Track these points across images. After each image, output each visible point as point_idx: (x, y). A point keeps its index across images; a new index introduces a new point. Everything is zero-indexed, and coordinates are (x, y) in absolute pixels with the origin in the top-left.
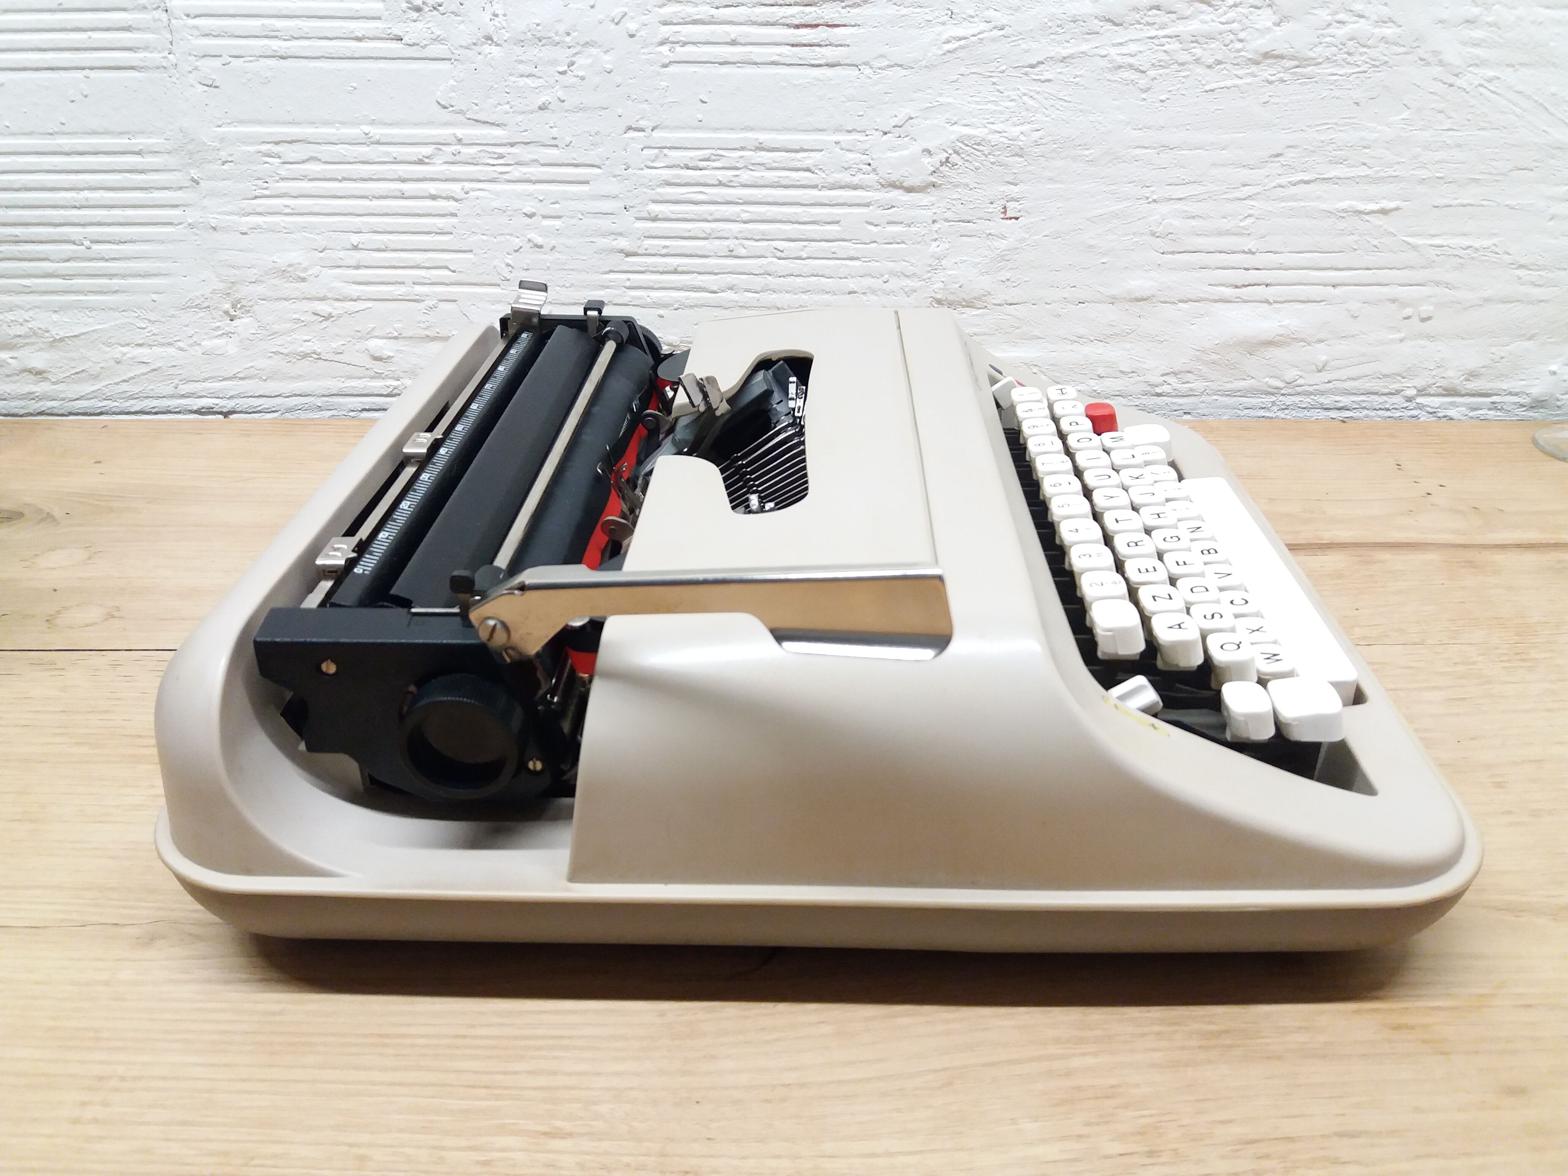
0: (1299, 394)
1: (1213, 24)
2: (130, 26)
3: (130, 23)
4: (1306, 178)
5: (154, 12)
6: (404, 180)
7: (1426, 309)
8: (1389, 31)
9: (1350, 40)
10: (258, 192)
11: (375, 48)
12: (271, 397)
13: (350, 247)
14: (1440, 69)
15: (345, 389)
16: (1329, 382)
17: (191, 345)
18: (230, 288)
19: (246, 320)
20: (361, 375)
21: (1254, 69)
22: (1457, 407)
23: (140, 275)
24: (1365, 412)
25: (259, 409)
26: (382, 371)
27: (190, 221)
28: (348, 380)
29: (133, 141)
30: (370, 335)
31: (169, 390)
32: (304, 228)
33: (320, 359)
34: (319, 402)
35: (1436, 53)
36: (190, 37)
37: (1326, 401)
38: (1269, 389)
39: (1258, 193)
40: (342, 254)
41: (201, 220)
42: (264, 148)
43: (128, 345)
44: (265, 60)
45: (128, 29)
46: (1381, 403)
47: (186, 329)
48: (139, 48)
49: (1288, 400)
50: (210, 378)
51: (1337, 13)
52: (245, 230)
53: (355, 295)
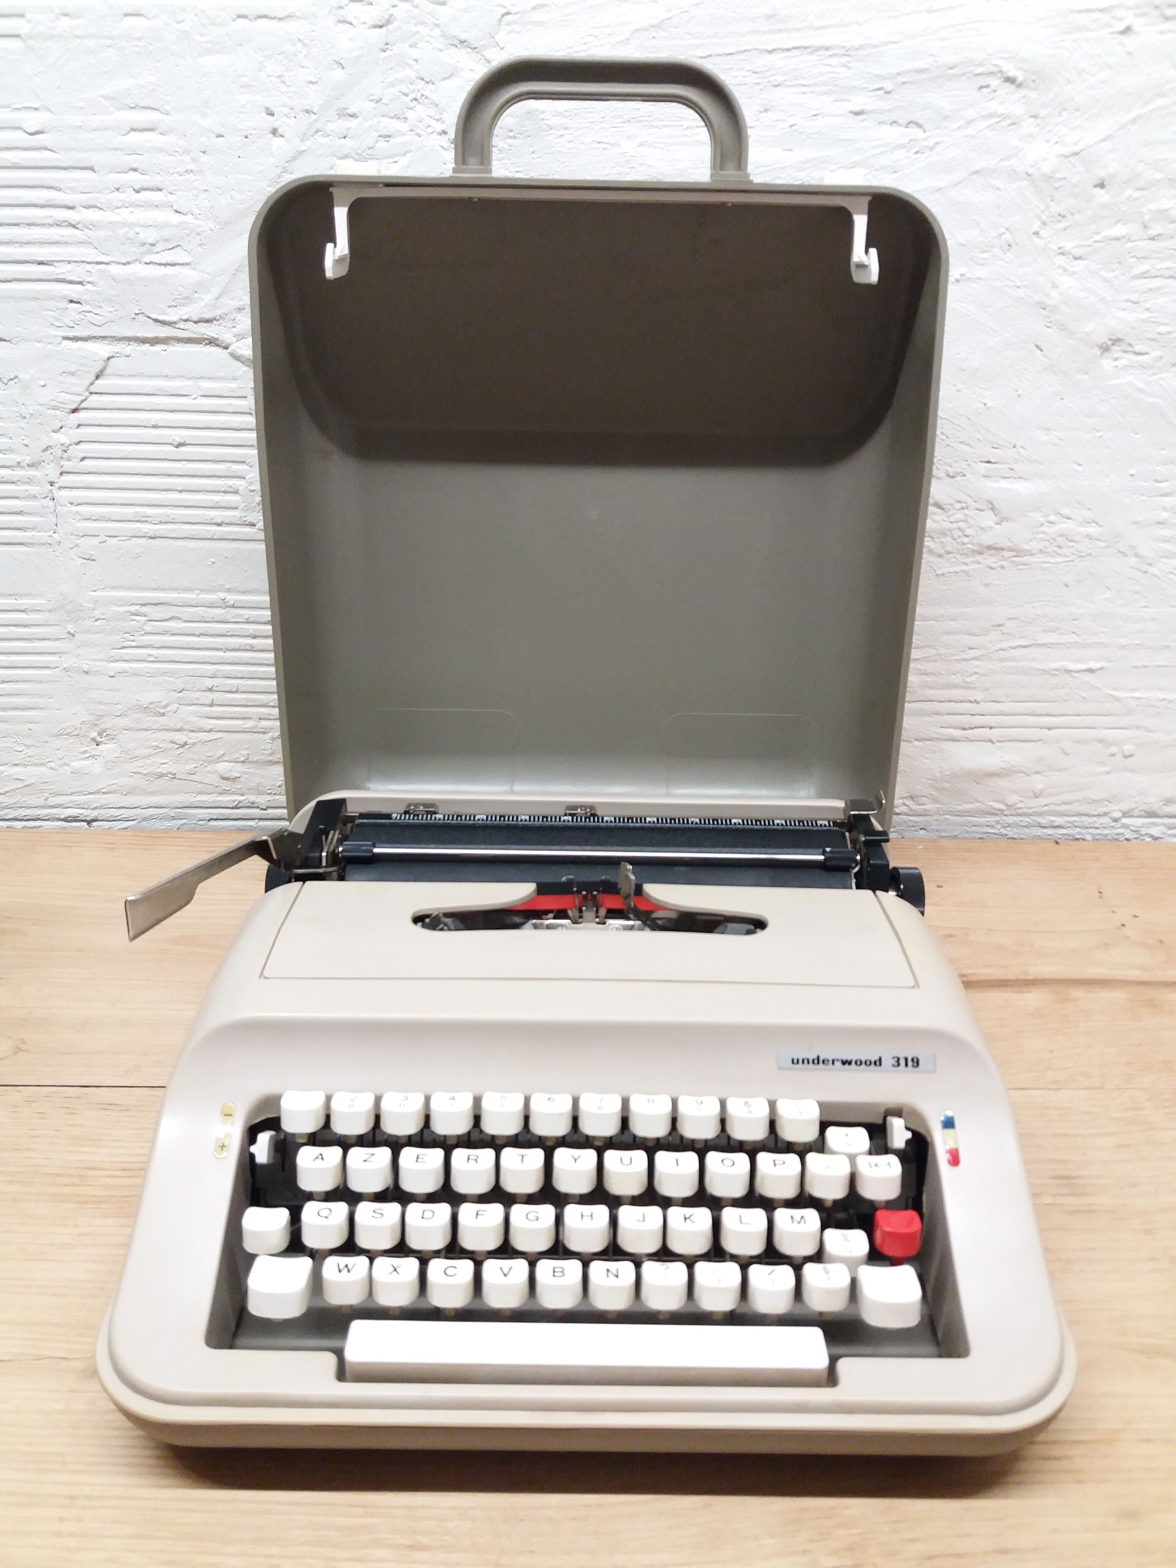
0: (1020, 815)
1: (943, 523)
2: (22, 511)
3: (22, 509)
4: (1024, 644)
5: (43, 500)
6: (255, 637)
7: (1128, 748)
8: (1092, 530)
9: (1060, 536)
10: (126, 644)
11: (232, 532)
12: (130, 808)
13: (205, 688)
14: (1136, 560)
15: (196, 803)
16: (1046, 805)
17: (61, 766)
18: (98, 720)
19: (111, 746)
20: (211, 791)
21: (979, 558)
22: (1157, 826)
23: (19, 709)
24: (1078, 830)
25: (119, 818)
26: (230, 789)
27: (65, 666)
28: (199, 796)
29: (20, 601)
30: (220, 759)
31: (40, 802)
32: (164, 673)
33: (175, 778)
34: (173, 813)
35: (1132, 548)
36: (73, 521)
37: (1043, 821)
38: (994, 811)
39: (983, 655)
40: (197, 695)
41: (75, 665)
42: (134, 609)
43: (6, 764)
44: (136, 539)
45: (20, 513)
46: (1091, 823)
47: (57, 752)
48: (28, 528)
49: (1011, 820)
50: (77, 792)
51: (1048, 515)
52: (112, 674)
53: (208, 728)
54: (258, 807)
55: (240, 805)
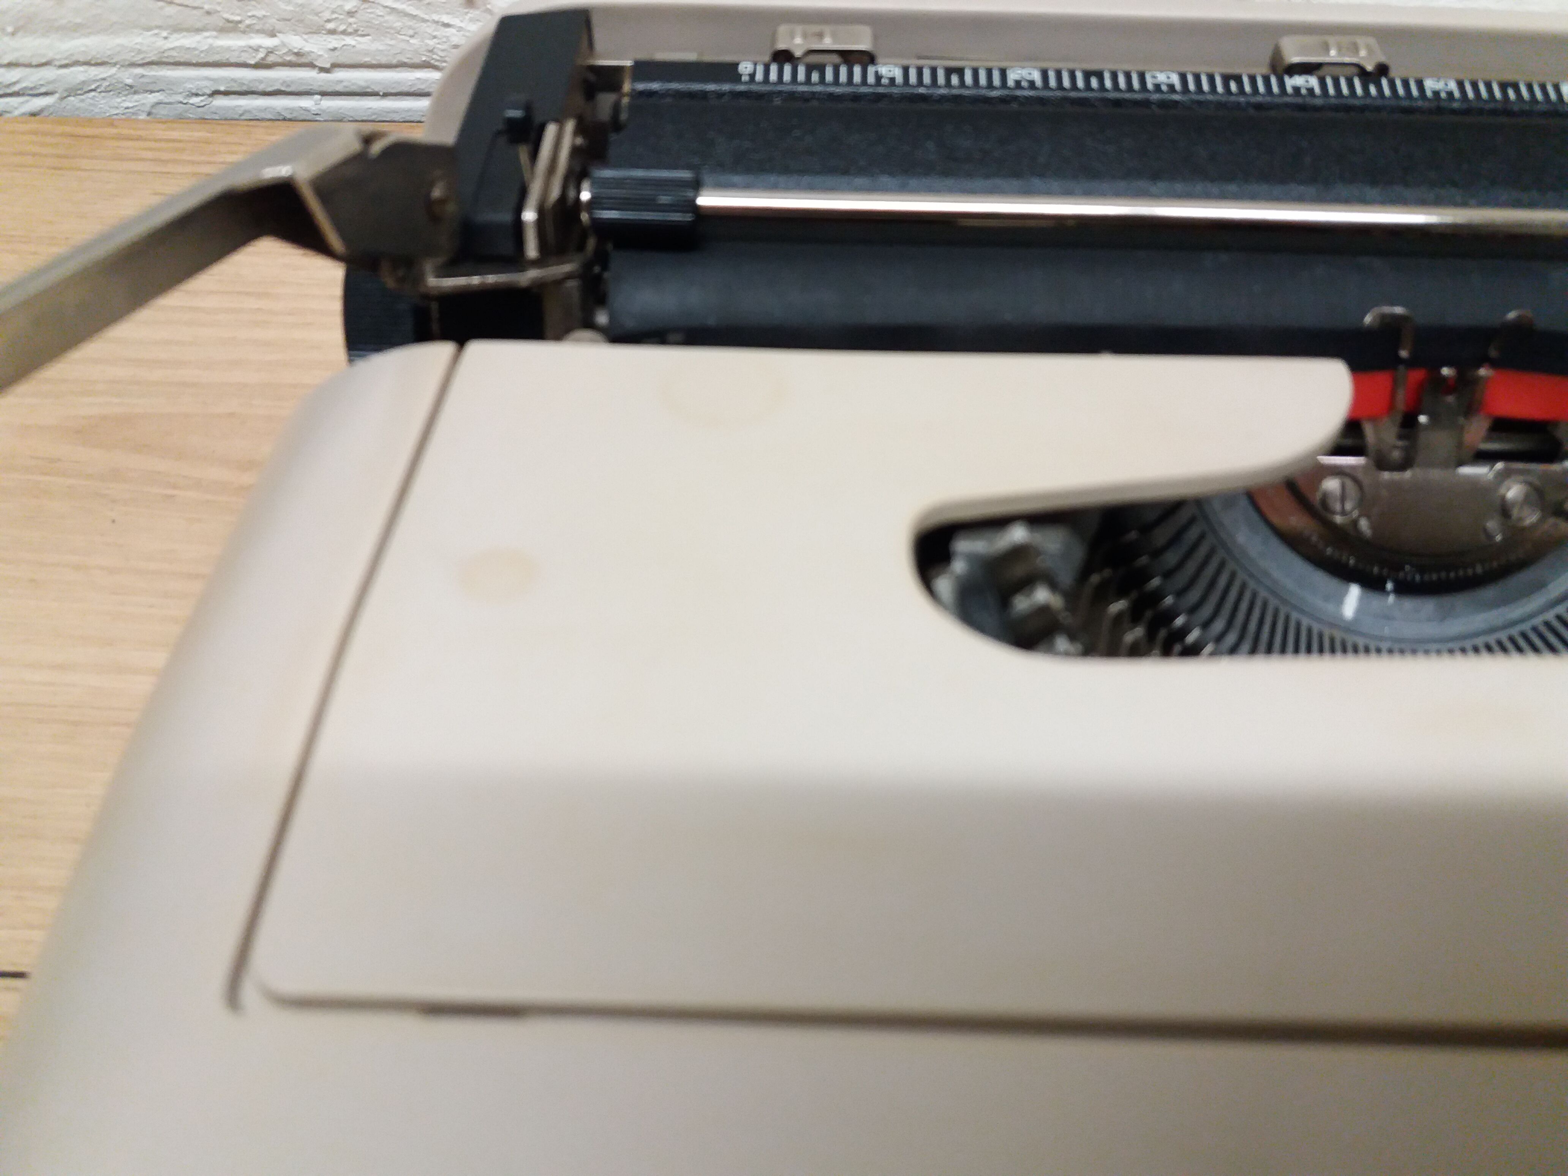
12: (32, 66)
15: (174, 53)
26: (238, 18)
28: (176, 36)
34: (128, 77)
54: (311, 65)
55: (271, 59)
